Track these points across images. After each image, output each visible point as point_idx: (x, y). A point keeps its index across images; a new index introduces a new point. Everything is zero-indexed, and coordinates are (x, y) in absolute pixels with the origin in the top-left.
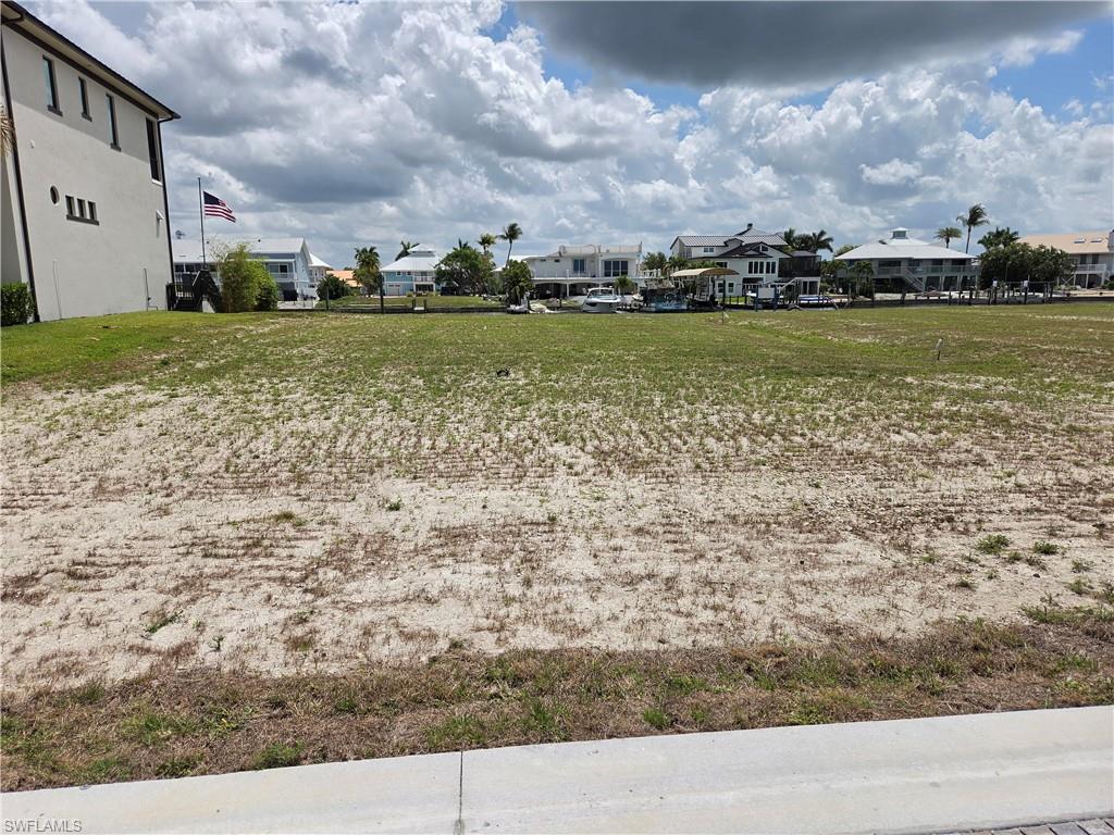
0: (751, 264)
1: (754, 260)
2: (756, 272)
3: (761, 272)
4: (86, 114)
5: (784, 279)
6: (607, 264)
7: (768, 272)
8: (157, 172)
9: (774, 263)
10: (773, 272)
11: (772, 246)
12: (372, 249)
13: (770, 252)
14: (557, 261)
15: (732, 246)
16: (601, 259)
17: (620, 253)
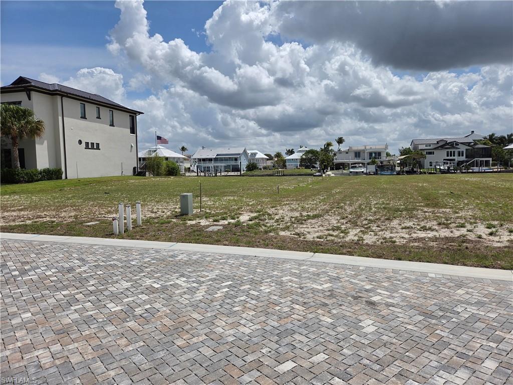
0: (448, 152)
1: (449, 150)
2: (451, 156)
3: (454, 156)
4: (99, 117)
5: (469, 159)
6: (371, 154)
7: (459, 156)
8: (133, 130)
9: (463, 152)
10: (463, 155)
11: (461, 143)
13: (460, 146)
14: (347, 153)
15: (441, 144)
16: (366, 151)
17: (376, 149)
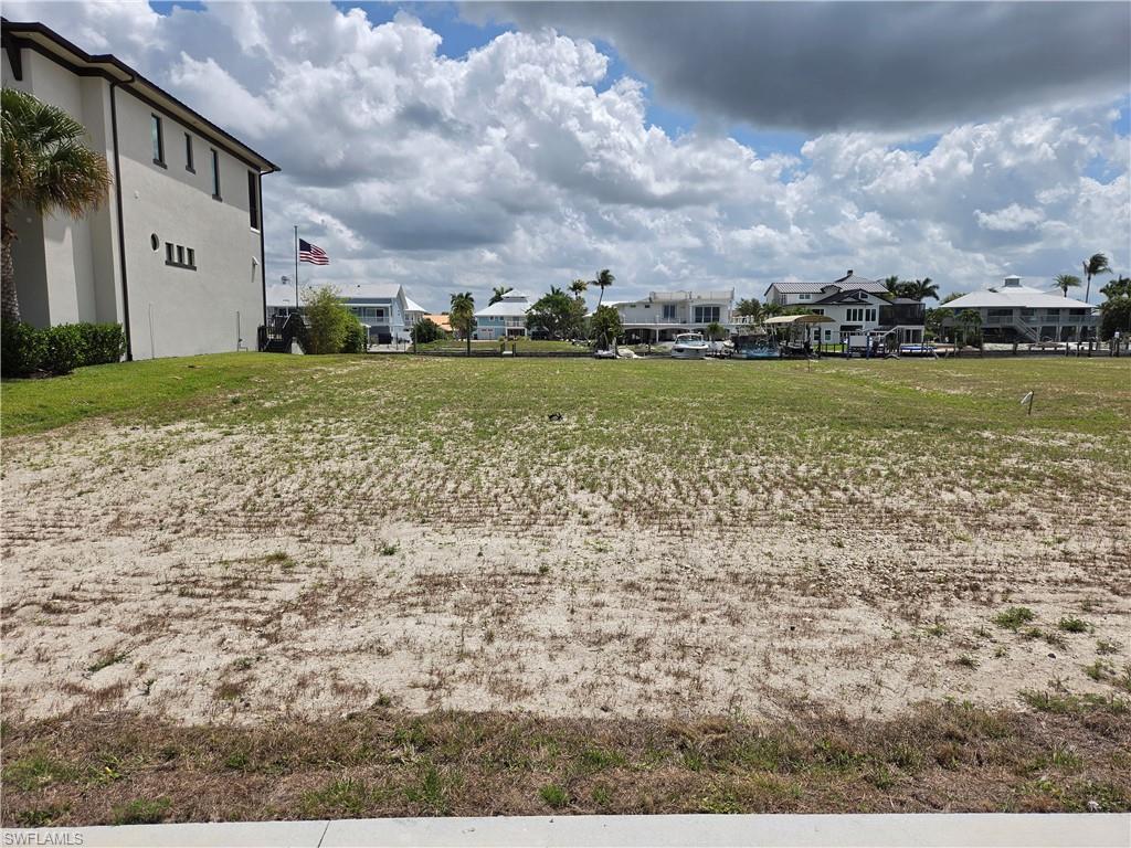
0: (849, 311)
1: (852, 308)
2: (854, 319)
3: (861, 319)
4: (190, 167)
5: (886, 327)
6: (698, 310)
7: (867, 319)
8: (256, 221)
9: (874, 311)
10: (873, 319)
11: (871, 293)
12: (468, 294)
13: (870, 299)
14: (647, 307)
15: (829, 293)
16: (692, 305)
17: (712, 299)
